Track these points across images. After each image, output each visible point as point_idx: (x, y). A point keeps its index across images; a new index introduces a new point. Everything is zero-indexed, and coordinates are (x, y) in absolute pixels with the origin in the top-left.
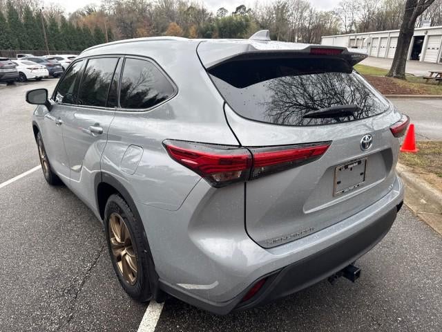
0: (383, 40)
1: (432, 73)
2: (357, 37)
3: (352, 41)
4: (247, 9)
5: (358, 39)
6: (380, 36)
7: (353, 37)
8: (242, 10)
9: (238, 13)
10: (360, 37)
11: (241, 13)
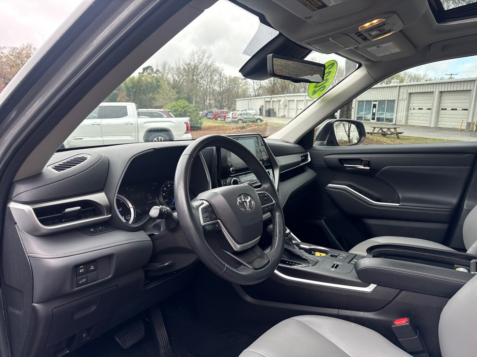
0: (299, 103)
1: (375, 128)
2: (273, 99)
3: (267, 103)
4: (155, 70)
5: (273, 101)
6: (295, 99)
7: (269, 100)
8: (149, 71)
9: (146, 74)
10: (275, 100)
11: (149, 74)
